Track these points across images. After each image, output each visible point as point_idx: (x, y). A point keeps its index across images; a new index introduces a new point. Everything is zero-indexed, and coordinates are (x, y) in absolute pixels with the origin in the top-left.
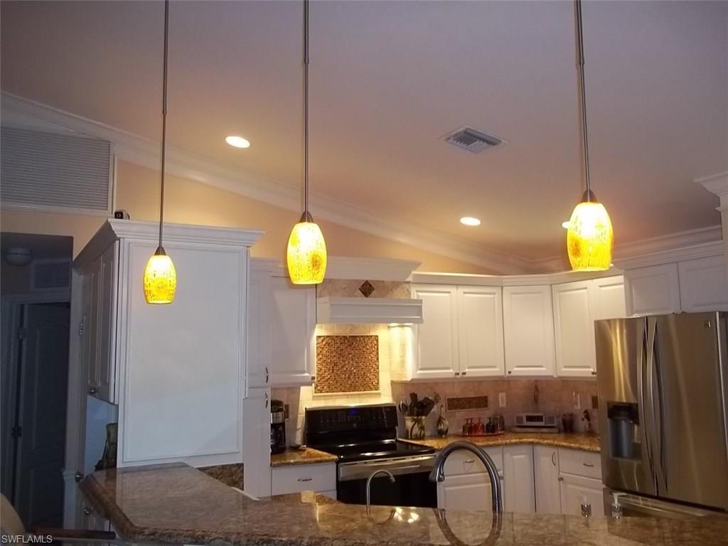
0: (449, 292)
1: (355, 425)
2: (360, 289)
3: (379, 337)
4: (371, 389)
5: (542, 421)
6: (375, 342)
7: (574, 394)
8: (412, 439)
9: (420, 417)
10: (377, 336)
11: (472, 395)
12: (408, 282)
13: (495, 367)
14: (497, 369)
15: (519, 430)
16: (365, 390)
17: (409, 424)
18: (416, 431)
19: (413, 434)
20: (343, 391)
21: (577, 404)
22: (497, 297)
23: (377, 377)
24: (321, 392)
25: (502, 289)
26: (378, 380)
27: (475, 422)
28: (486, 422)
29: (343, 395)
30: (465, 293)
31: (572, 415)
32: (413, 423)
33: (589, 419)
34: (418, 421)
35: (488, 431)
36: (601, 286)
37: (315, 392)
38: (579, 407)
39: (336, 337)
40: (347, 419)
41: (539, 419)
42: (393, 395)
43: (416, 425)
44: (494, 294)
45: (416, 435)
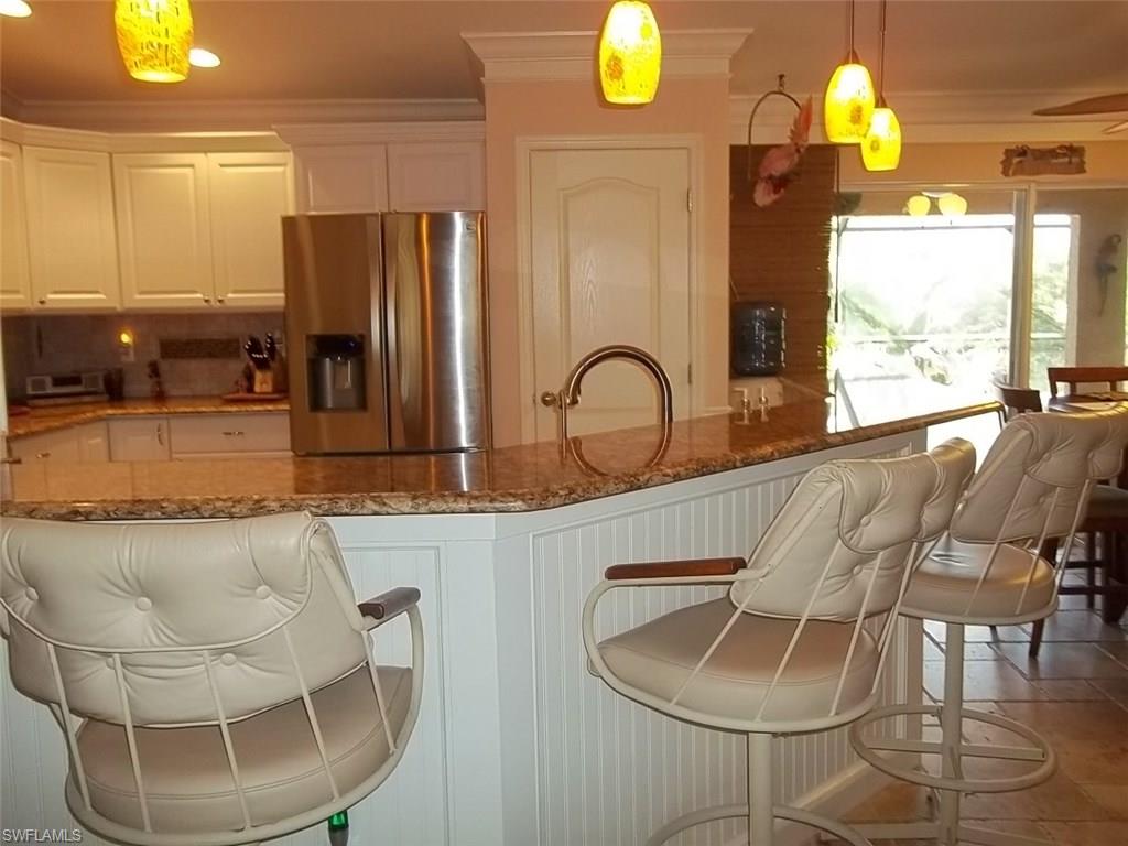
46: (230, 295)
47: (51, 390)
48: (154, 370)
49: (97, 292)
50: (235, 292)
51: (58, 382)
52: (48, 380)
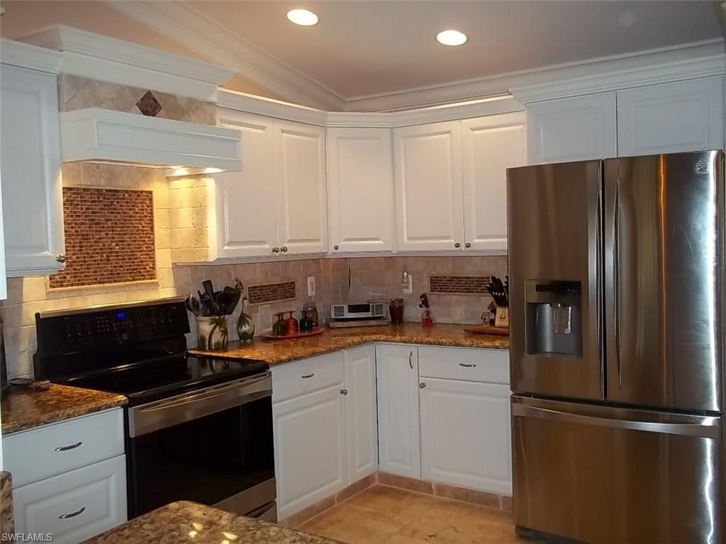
0: (263, 128)
1: (125, 337)
2: (137, 105)
3: (154, 194)
4: (144, 278)
5: (369, 311)
6: (148, 202)
7: (405, 274)
8: (210, 349)
9: (222, 317)
10: (151, 193)
11: (277, 281)
12: (211, 104)
13: (318, 240)
14: (320, 244)
15: (340, 324)
16: (134, 280)
17: (206, 327)
18: (217, 337)
19: (213, 342)
20: (100, 283)
21: (407, 287)
22: (319, 140)
23: (152, 259)
24: (62, 286)
25: (326, 130)
26: (154, 262)
27: (286, 317)
28: (298, 316)
29: (99, 288)
30: (283, 131)
31: (401, 301)
32: (214, 325)
33: (427, 306)
34: (219, 323)
35: (303, 329)
36: (473, 130)
37: (51, 287)
38: (410, 291)
39: (85, 190)
40: (111, 327)
41: (365, 308)
42: (177, 286)
43: (218, 328)
44: (316, 136)
45: (217, 344)
46: (476, 241)
47: (348, 315)
48: (425, 302)
49: (378, 240)
50: (479, 237)
51: (353, 309)
52: (346, 308)
